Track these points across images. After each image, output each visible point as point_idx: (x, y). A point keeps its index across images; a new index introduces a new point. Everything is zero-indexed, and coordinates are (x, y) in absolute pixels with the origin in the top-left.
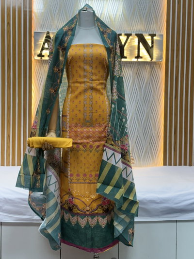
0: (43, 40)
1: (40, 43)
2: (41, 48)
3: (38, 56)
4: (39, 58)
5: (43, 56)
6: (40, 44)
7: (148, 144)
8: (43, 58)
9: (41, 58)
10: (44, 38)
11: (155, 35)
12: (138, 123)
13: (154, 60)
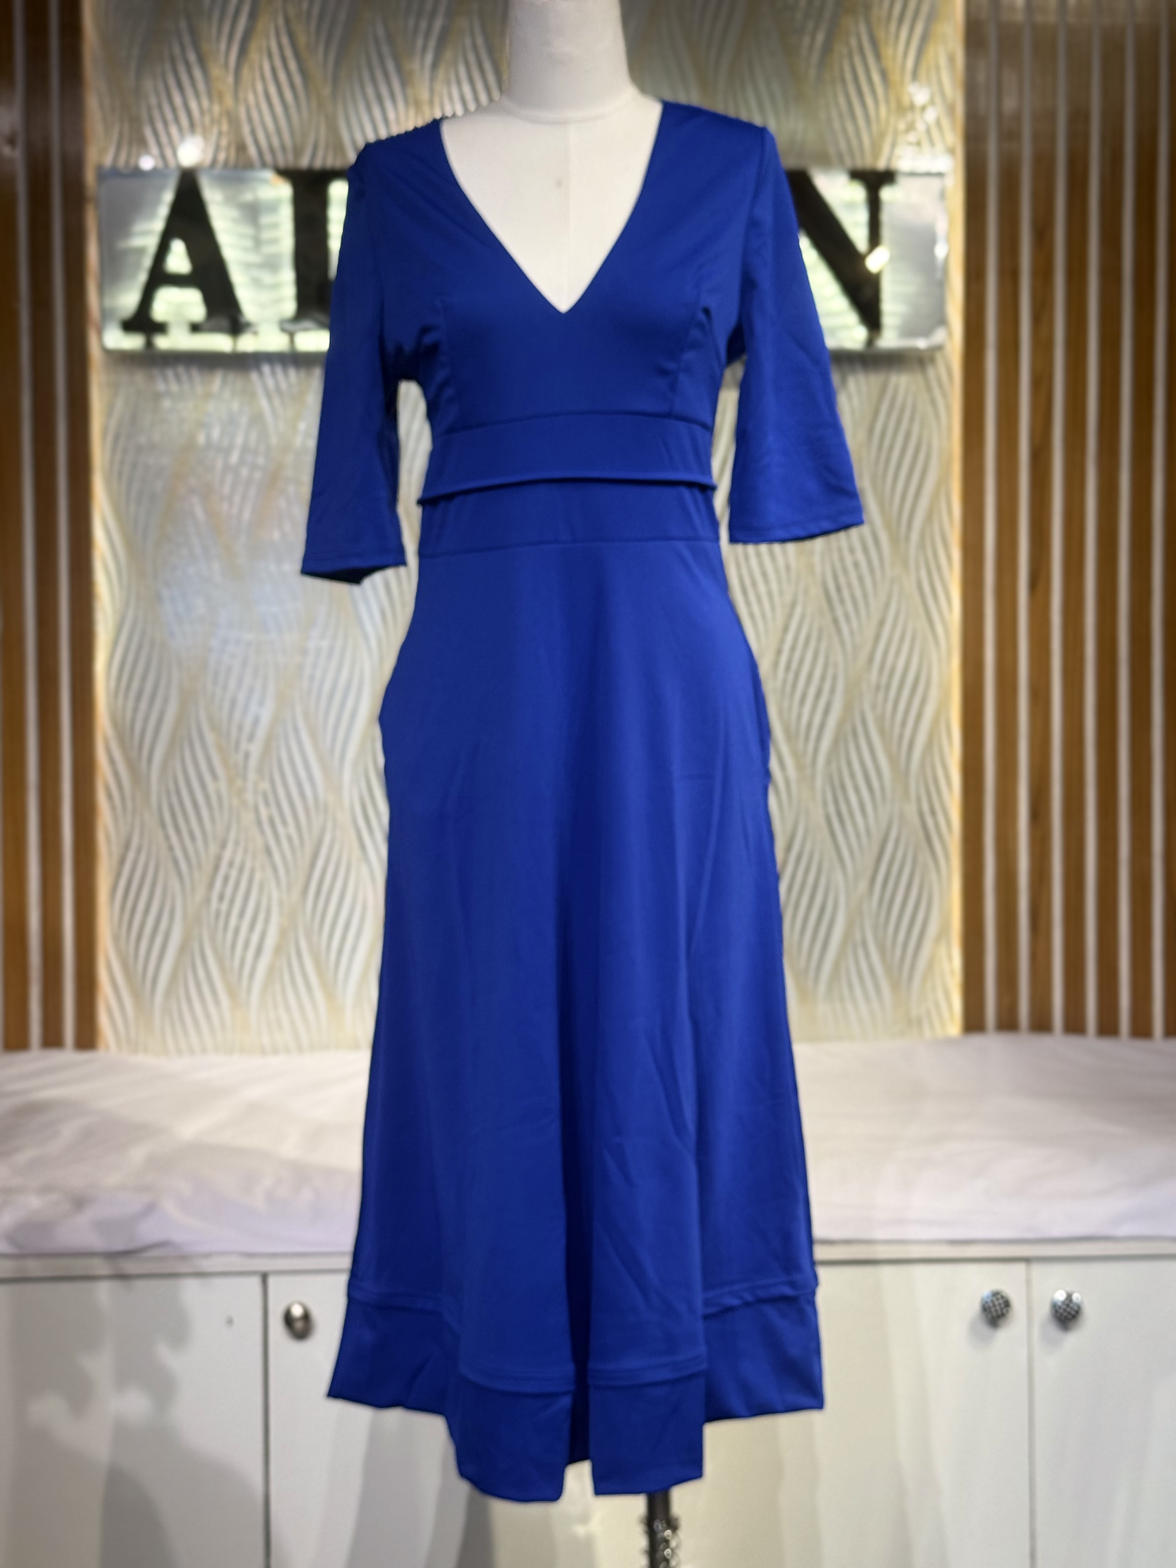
0: (158, 224)
1: (137, 242)
2: (142, 277)
3: (130, 325)
4: (134, 342)
5: (161, 328)
6: (141, 251)
7: (863, 885)
8: (162, 343)
9: (149, 344)
10: (163, 211)
11: (888, 177)
12: (795, 754)
13: (889, 340)
